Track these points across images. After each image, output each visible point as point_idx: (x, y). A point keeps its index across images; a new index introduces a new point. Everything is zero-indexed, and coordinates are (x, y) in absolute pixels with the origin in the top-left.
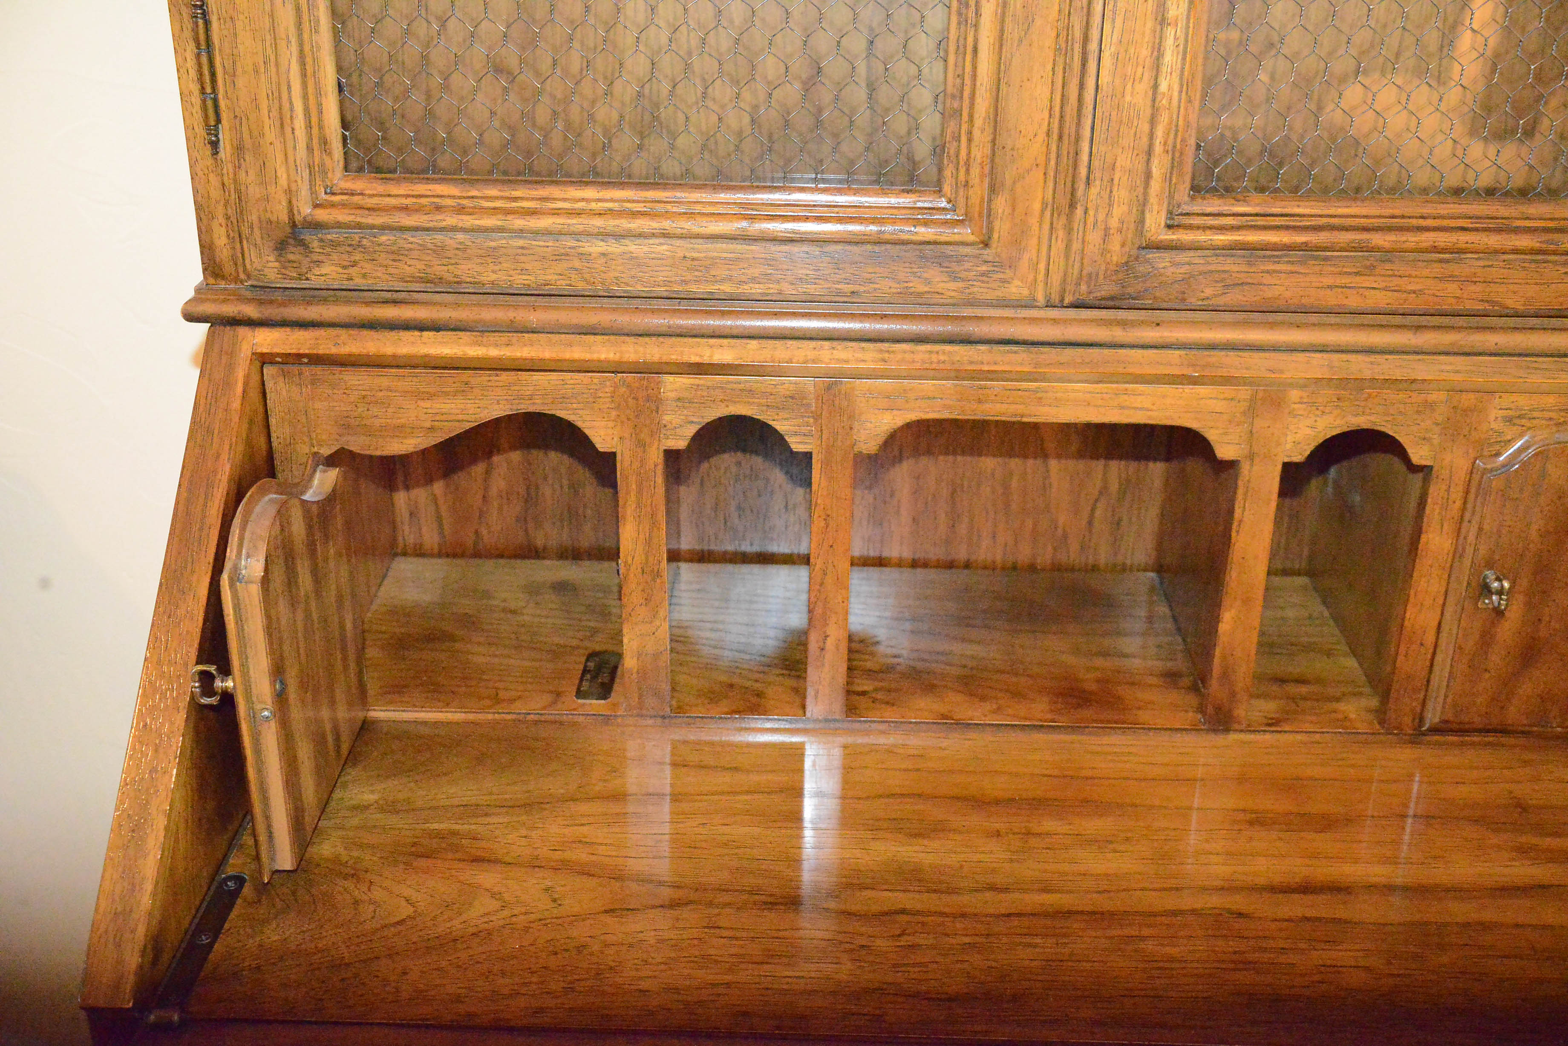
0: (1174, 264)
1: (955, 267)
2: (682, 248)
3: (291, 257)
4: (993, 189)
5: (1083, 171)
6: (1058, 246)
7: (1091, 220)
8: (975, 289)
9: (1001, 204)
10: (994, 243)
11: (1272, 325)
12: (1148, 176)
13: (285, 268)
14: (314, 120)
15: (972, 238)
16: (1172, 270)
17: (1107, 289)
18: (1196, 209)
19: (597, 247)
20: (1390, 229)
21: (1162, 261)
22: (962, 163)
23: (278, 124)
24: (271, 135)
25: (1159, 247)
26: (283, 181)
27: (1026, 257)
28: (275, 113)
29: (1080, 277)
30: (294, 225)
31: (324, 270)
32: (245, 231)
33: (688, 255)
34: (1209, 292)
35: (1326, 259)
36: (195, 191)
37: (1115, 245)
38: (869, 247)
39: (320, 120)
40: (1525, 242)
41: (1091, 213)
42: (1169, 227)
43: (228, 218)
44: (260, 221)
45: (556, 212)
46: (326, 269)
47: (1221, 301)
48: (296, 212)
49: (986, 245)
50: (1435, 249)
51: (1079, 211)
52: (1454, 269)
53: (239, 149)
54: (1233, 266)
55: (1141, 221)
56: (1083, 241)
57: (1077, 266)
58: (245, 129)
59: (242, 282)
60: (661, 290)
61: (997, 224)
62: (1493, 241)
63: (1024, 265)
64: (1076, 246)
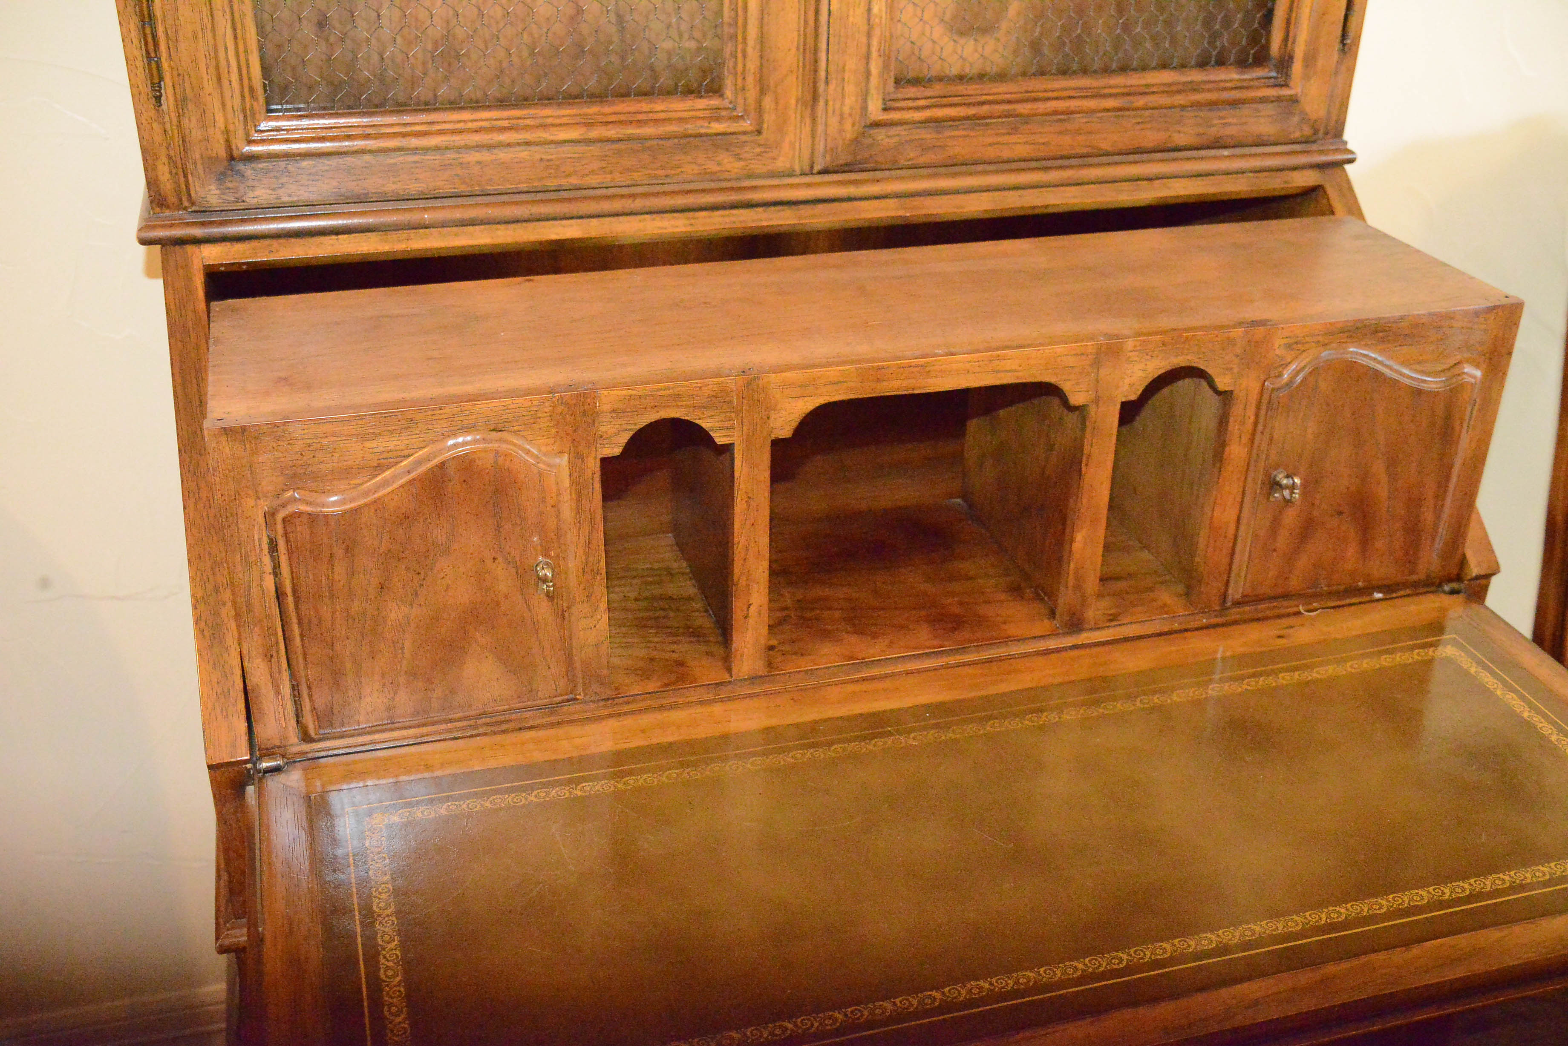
0: (889, 137)
1: (738, 151)
2: (537, 153)
3: (230, 185)
4: (763, 92)
5: (822, 74)
6: (807, 129)
7: (830, 109)
8: (752, 166)
9: (768, 102)
10: (765, 131)
11: (955, 175)
12: (868, 74)
13: (224, 194)
14: (244, 72)
15: (750, 128)
16: (888, 140)
17: (843, 158)
18: (900, 96)
19: (474, 157)
20: (1027, 100)
21: (880, 134)
22: (739, 73)
23: (215, 78)
24: (209, 86)
25: (876, 125)
26: (221, 123)
27: (787, 140)
28: (212, 70)
29: (826, 151)
30: (232, 158)
31: (257, 193)
32: (190, 167)
33: (544, 157)
34: (912, 155)
35: (987, 124)
36: (141, 138)
37: (848, 126)
38: (676, 140)
39: (248, 73)
40: (1111, 103)
41: (831, 103)
42: (885, 109)
43: (170, 157)
44: (202, 158)
45: (441, 132)
46: (258, 192)
47: (922, 160)
48: (234, 147)
49: (759, 132)
50: (1056, 112)
51: (821, 103)
52: (1068, 126)
53: (182, 102)
54: (927, 135)
55: (864, 108)
56: (826, 125)
57: (822, 144)
58: (187, 85)
59: (185, 209)
60: (523, 187)
61: (766, 117)
62: (1091, 104)
63: (786, 147)
64: (820, 128)
